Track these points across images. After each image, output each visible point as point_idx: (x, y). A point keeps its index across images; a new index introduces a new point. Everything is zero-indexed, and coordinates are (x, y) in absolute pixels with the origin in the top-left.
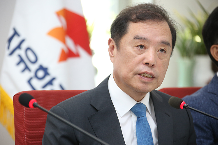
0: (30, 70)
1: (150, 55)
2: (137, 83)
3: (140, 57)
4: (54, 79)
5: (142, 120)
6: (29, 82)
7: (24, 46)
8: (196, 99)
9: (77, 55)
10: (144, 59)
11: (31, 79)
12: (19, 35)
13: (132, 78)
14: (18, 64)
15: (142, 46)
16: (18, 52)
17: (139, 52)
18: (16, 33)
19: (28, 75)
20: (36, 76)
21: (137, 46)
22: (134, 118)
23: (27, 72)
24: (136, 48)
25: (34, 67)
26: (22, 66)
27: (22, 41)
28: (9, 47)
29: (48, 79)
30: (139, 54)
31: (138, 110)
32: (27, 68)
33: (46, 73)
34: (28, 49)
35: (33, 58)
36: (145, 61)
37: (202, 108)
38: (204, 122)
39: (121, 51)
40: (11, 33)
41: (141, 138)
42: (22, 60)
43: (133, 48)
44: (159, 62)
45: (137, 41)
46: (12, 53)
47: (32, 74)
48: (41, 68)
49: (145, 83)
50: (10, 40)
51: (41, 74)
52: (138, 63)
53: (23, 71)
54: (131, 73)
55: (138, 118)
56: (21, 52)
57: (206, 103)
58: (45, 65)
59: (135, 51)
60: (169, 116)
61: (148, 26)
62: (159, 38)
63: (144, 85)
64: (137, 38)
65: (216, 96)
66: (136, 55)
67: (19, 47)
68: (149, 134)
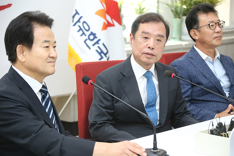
0: (85, 35)
1: (151, 42)
2: (144, 59)
3: (146, 44)
4: (99, 40)
5: (150, 81)
6: (85, 41)
7: (82, 21)
8: (182, 62)
9: (113, 25)
10: (147, 45)
11: (86, 40)
12: (79, 14)
13: (141, 56)
14: (78, 31)
15: (146, 38)
16: (78, 24)
17: (144, 41)
18: (77, 13)
19: (84, 38)
20: (89, 39)
21: (144, 38)
22: (146, 80)
23: (84, 36)
24: (143, 38)
25: (88, 33)
26: (81, 32)
27: (81, 17)
28: (73, 22)
29: (96, 40)
30: (145, 42)
31: (148, 75)
32: (84, 33)
33: (95, 37)
34: (84, 22)
35: (87, 28)
36: (148, 46)
37: (185, 67)
38: (186, 76)
39: (135, 40)
40: (75, 12)
41: (150, 92)
42: (81, 29)
43: (141, 39)
44: (157, 46)
45: (143, 34)
46: (74, 25)
47: (87, 37)
48: (92, 34)
49: (149, 58)
50: (74, 17)
51: (92, 37)
52: (145, 47)
53: (81, 35)
54: (141, 53)
55: (148, 80)
56: (80, 24)
57: (187, 64)
58: (94, 32)
59: (142, 40)
60: (166, 78)
61: (150, 26)
62: (157, 33)
63: (148, 59)
64: (143, 32)
65: (193, 59)
66: (143, 42)
67: (79, 21)
68: (154, 89)
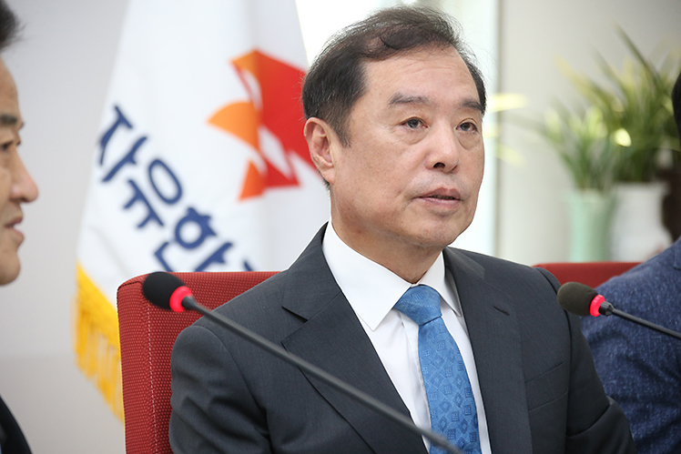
0: (161, 223)
4: (227, 246)
6: (159, 254)
7: (144, 156)
9: (293, 181)
11: (165, 245)
12: (129, 126)
14: (129, 205)
16: (127, 172)
18: (121, 120)
19: (155, 235)
20: (178, 239)
21: (403, 124)
22: (411, 330)
23: (152, 226)
24: (400, 128)
25: (171, 215)
26: (139, 211)
27: (141, 141)
28: (101, 161)
29: (210, 246)
32: (152, 216)
33: (207, 232)
34: (157, 163)
35: (168, 189)
36: (434, 160)
40: (109, 118)
42: (138, 196)
45: (400, 108)
46: (109, 177)
47: (167, 234)
48: (193, 215)
50: (105, 140)
51: (191, 232)
52: (415, 168)
53: (142, 225)
54: (400, 198)
56: (137, 172)
58: (202, 208)
60: (507, 314)
61: (420, 65)
62: (456, 93)
64: (398, 100)
67: (130, 158)
